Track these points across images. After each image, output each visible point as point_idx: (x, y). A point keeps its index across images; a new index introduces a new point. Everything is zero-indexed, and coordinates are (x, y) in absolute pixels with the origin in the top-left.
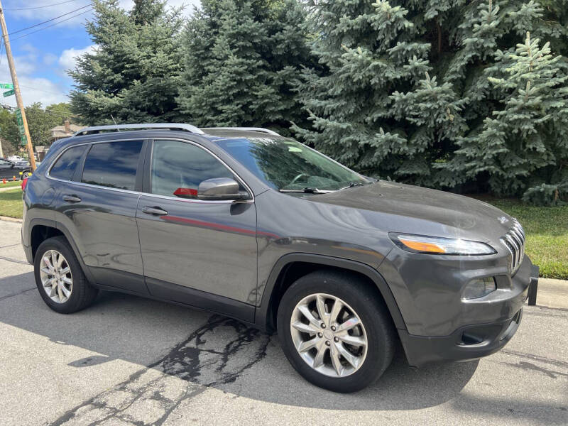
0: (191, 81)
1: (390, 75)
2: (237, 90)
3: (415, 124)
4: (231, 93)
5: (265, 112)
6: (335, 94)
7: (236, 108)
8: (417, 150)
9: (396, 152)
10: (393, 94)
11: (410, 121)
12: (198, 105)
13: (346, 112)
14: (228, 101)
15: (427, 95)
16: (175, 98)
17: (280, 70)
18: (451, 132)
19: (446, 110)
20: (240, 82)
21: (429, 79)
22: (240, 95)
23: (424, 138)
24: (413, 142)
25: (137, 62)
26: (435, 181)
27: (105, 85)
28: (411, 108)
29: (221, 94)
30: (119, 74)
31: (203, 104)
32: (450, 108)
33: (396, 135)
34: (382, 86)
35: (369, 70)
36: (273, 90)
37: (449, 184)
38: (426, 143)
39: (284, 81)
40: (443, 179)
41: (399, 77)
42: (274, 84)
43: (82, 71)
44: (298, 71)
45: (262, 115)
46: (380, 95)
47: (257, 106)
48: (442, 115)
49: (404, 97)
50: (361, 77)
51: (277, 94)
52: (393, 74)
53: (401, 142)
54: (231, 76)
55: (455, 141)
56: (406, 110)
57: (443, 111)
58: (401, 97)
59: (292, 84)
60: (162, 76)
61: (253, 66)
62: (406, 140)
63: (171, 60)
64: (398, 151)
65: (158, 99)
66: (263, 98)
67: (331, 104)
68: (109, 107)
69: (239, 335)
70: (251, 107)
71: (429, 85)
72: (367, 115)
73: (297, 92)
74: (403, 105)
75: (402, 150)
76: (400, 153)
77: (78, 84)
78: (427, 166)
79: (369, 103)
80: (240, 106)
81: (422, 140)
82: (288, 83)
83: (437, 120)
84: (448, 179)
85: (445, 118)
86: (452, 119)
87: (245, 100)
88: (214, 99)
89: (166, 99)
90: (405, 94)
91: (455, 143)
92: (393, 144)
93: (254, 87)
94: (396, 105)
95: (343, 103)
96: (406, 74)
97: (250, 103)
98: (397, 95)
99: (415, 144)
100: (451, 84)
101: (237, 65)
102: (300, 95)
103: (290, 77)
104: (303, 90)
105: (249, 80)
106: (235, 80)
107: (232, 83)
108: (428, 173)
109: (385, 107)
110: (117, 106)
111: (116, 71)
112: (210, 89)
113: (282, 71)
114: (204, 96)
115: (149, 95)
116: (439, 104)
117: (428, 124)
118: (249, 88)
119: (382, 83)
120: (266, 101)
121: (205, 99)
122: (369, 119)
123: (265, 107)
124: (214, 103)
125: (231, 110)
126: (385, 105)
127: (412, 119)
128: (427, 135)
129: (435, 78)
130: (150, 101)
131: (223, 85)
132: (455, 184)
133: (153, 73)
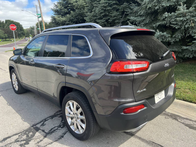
0: (90, 11)
1: (164, 5)
2: (104, 14)
3: (175, 28)
4: (101, 15)
5: (115, 23)
6: (141, 14)
7: (103, 21)
8: (175, 40)
9: (165, 41)
10: (165, 13)
11: (173, 27)
12: (90, 20)
13: (145, 23)
14: (101, 18)
15: (182, 14)
16: (84, 18)
17: (122, 5)
18: (193, 32)
19: (190, 21)
20: (105, 10)
21: (183, 5)
22: (105, 16)
23: (179, 35)
24: (173, 36)
25: (72, 4)
26: (183, 54)
27: (62, 13)
28: (173, 20)
29: (98, 15)
30: (66, 9)
31: (92, 20)
32: (193, 20)
33: (165, 33)
34: (161, 10)
35: (155, 3)
36: (118, 13)
37: (190, 56)
38: (180, 37)
39: (124, 9)
40: (187, 54)
41: (168, 5)
42: (119, 11)
43: (55, 8)
44: (130, 5)
45: (114, 24)
46: (161, 15)
47: (112, 20)
48: (188, 24)
49: (170, 15)
50: (150, 6)
51: (121, 15)
52: (165, 4)
53: (167, 36)
54: (102, 8)
55: (194, 36)
56: (171, 21)
57: (189, 21)
58: (168, 15)
59: (126, 11)
60: (81, 9)
61: (111, 4)
62: (170, 35)
63: (85, 3)
64: (166, 40)
65: (79, 18)
66: (114, 17)
67: (138, 19)
68: (62, 22)
69: (61, 123)
70: (109, 20)
71: (182, 9)
72: (154, 24)
73: (128, 14)
74: (170, 19)
75: (167, 40)
76: (166, 41)
77: (54, 13)
78: (180, 47)
79: (156, 18)
80: (105, 20)
81: (178, 35)
82: (125, 10)
83: (185, 26)
84: (189, 54)
85: (189, 25)
86: (193, 25)
87: (107, 18)
88: (95, 18)
89: (82, 18)
90: (171, 13)
91: (194, 37)
92: (163, 37)
93: (111, 12)
94: (166, 19)
95: (144, 18)
96: (172, 4)
97: (109, 19)
98: (166, 14)
99: (175, 37)
100: (194, 8)
101: (104, 3)
102: (129, 15)
103: (126, 8)
104: (131, 13)
105: (109, 9)
106: (103, 10)
107: (102, 11)
108: (180, 50)
109: (162, 20)
110: (65, 21)
111: (65, 8)
112: (94, 14)
113: (123, 5)
114: (92, 17)
115: (77, 16)
116: (187, 18)
117: (181, 28)
118: (109, 13)
119: (161, 9)
120: (115, 18)
121: (92, 18)
122: (154, 25)
123: (115, 21)
124: (96, 19)
125: (101, 22)
126: (162, 19)
127: (173, 26)
128: (181, 33)
129: (185, 5)
130: (76, 19)
131: (99, 12)
132: (192, 56)
133: (78, 8)
